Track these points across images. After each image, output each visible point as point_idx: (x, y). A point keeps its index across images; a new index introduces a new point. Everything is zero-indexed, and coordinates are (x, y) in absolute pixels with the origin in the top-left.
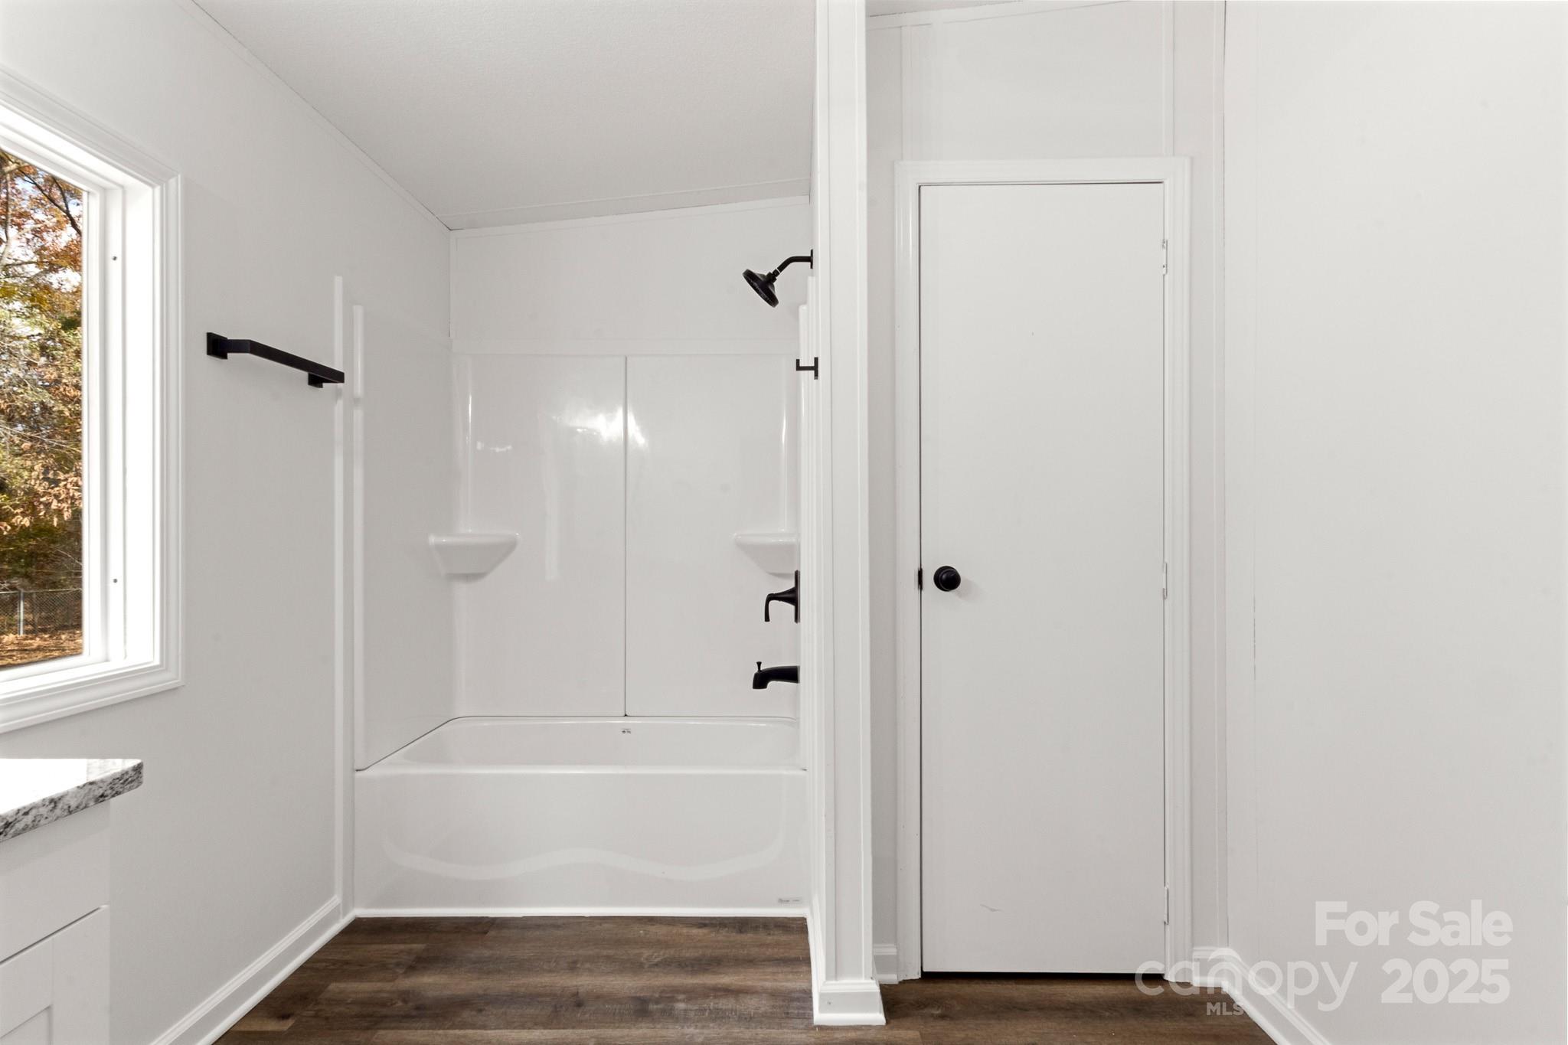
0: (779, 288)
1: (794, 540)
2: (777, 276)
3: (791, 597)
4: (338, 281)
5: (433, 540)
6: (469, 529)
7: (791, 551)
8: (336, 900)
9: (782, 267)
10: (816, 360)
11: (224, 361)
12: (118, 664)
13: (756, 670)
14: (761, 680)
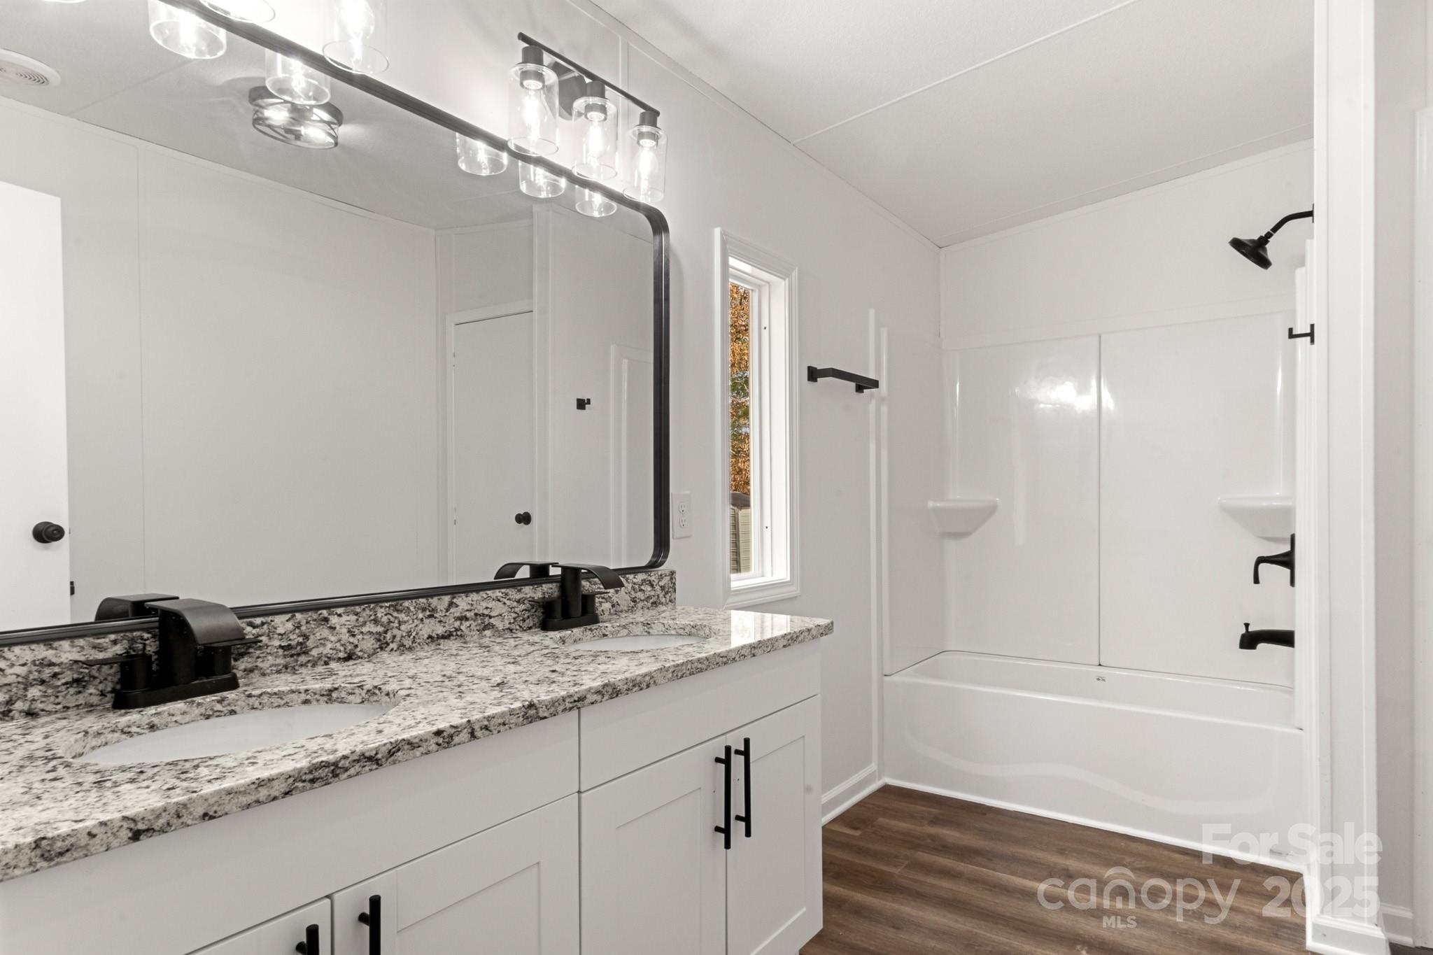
0: (1271, 250)
1: (1290, 503)
2: (1269, 238)
3: (1287, 560)
4: (872, 312)
5: (931, 504)
6: (958, 495)
7: (1287, 514)
8: (873, 767)
9: (1276, 229)
10: (1312, 326)
11: (816, 383)
12: (768, 579)
13: (1244, 631)
14: (1250, 640)
